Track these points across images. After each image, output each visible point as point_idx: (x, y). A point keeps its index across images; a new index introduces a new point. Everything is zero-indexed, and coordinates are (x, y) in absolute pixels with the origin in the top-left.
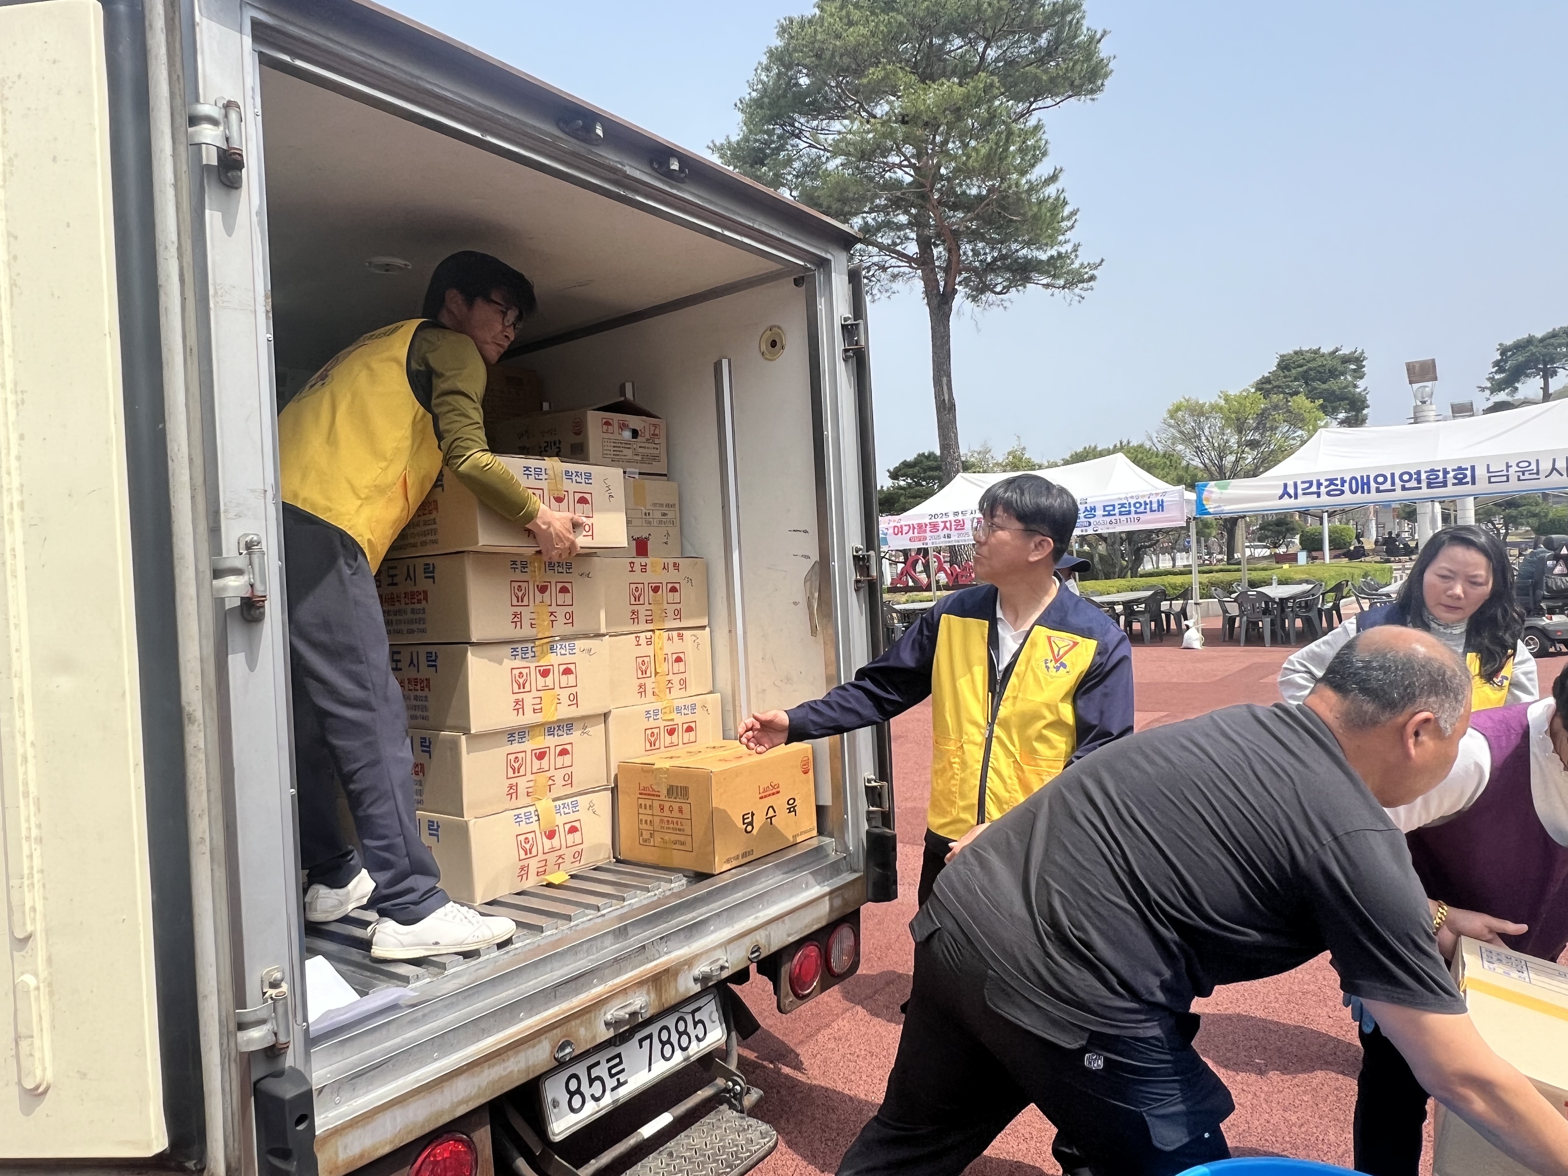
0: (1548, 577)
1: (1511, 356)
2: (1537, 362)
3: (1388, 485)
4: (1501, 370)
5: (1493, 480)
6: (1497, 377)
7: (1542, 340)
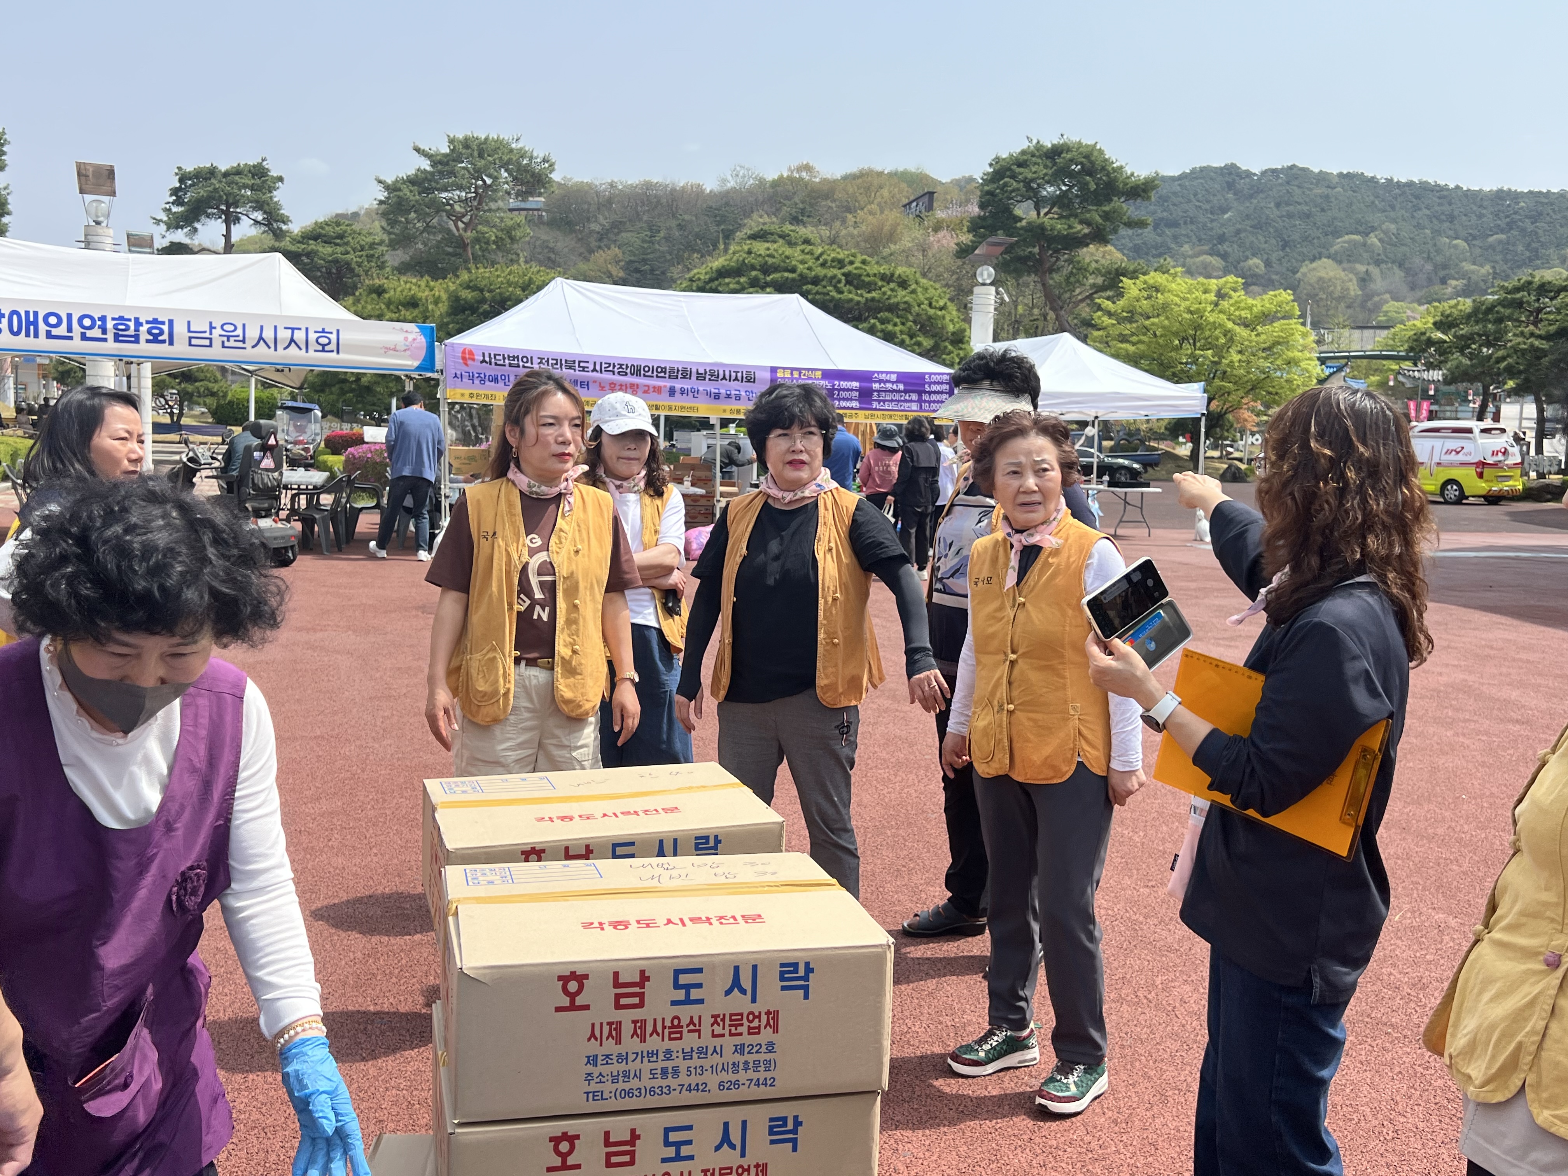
0: (254, 472)
1: (191, 186)
2: (220, 201)
3: (62, 330)
4: (178, 202)
5: (194, 342)
6: (175, 209)
7: (226, 174)
